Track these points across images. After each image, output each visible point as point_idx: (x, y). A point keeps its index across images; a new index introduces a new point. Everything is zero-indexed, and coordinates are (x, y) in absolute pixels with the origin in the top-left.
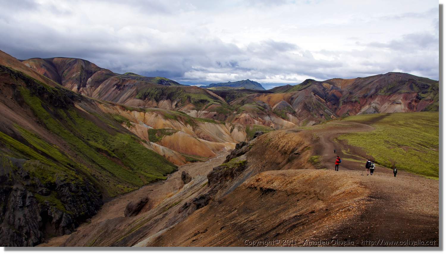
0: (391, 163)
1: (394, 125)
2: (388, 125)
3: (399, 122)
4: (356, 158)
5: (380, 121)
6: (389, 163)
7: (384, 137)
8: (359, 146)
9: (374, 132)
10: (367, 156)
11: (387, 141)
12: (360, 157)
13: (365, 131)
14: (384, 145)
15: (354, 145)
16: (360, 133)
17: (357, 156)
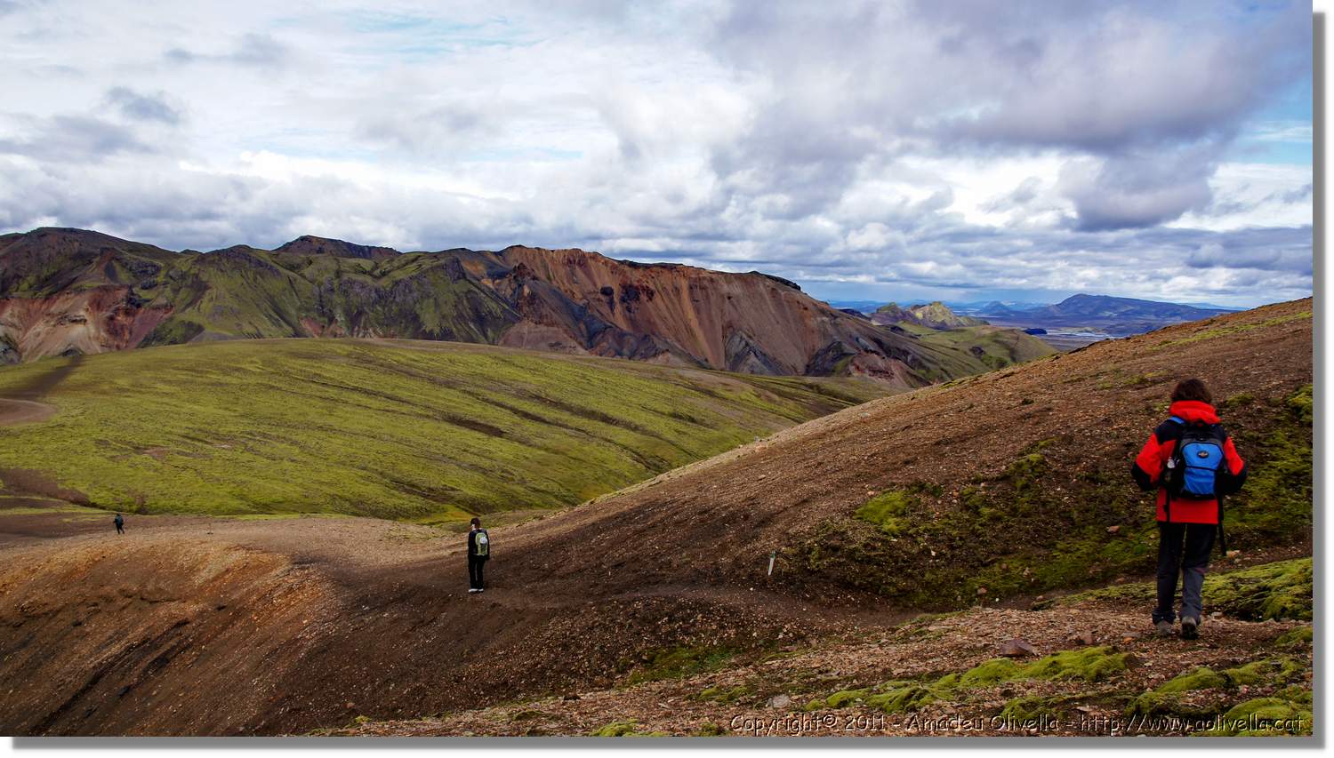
0: (132, 499)
1: (104, 393)
2: (89, 395)
3: (116, 384)
4: (33, 505)
5: (62, 384)
6: (128, 500)
7: (89, 431)
8: (26, 468)
9: (56, 418)
10: (63, 492)
11: (101, 440)
12: (44, 499)
13: (28, 421)
14: (96, 452)
15: (12, 468)
16: (15, 428)
17: (35, 498)
